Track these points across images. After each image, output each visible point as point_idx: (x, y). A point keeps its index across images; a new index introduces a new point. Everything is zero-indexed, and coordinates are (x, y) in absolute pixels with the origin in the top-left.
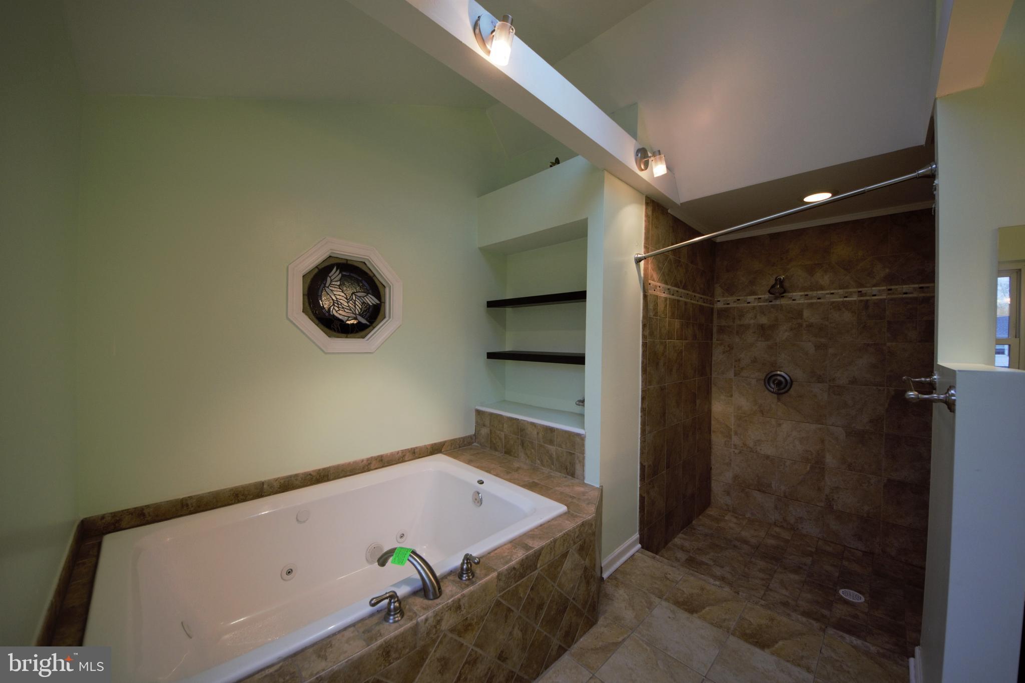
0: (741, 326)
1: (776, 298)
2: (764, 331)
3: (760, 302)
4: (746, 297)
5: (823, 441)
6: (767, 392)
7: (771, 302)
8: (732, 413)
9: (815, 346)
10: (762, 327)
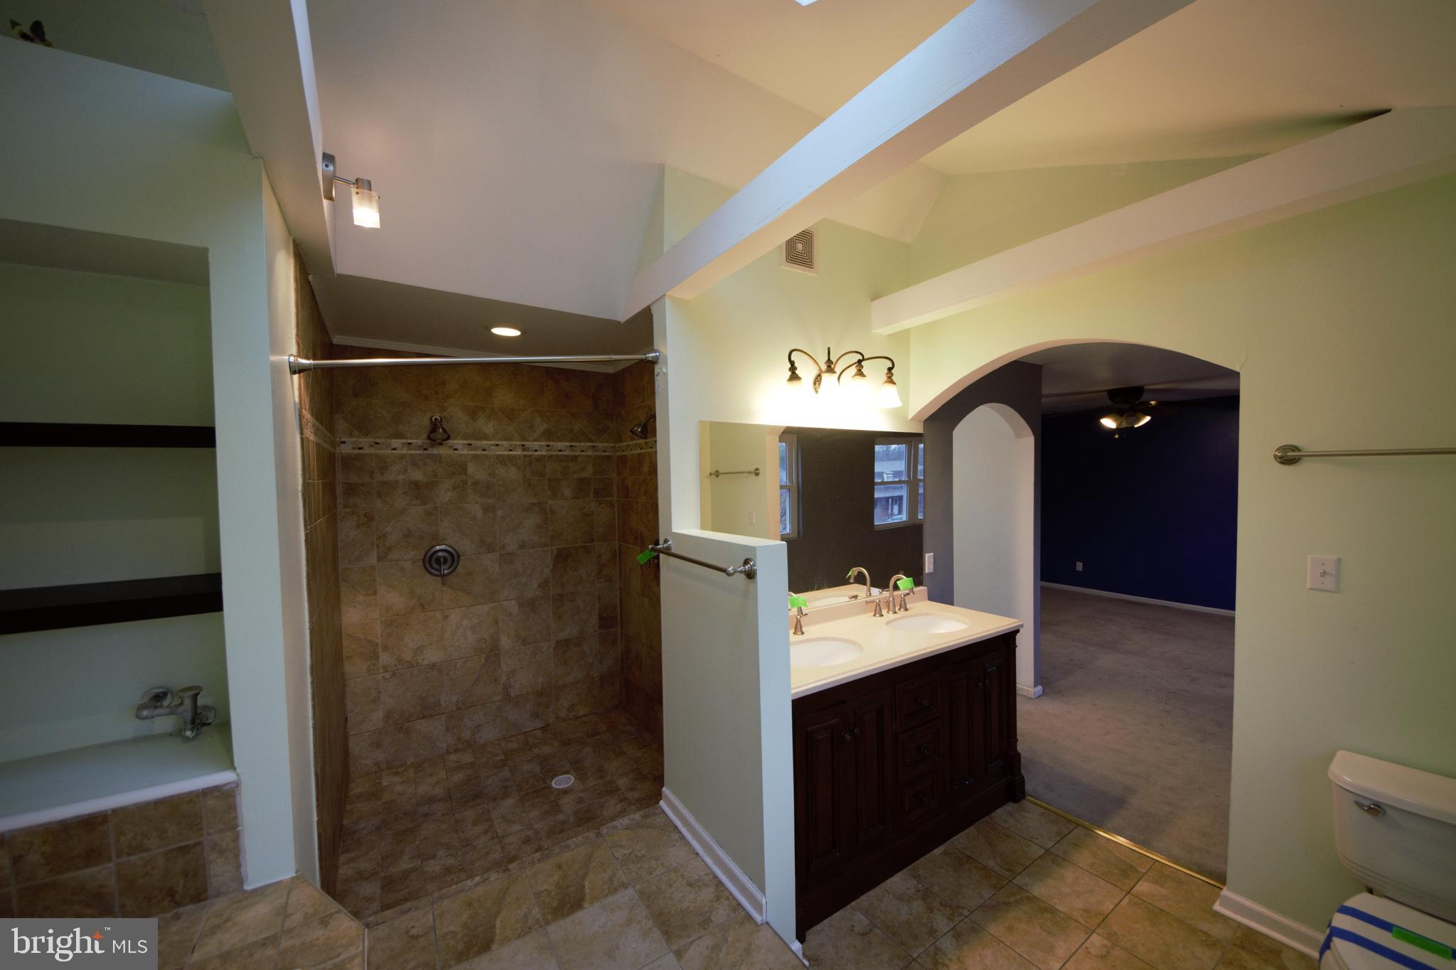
0: (384, 483)
1: (432, 446)
2: (420, 491)
3: (412, 450)
4: (389, 441)
5: (496, 622)
6: (428, 575)
7: (425, 449)
8: (377, 619)
9: (483, 509)
10: (416, 486)
